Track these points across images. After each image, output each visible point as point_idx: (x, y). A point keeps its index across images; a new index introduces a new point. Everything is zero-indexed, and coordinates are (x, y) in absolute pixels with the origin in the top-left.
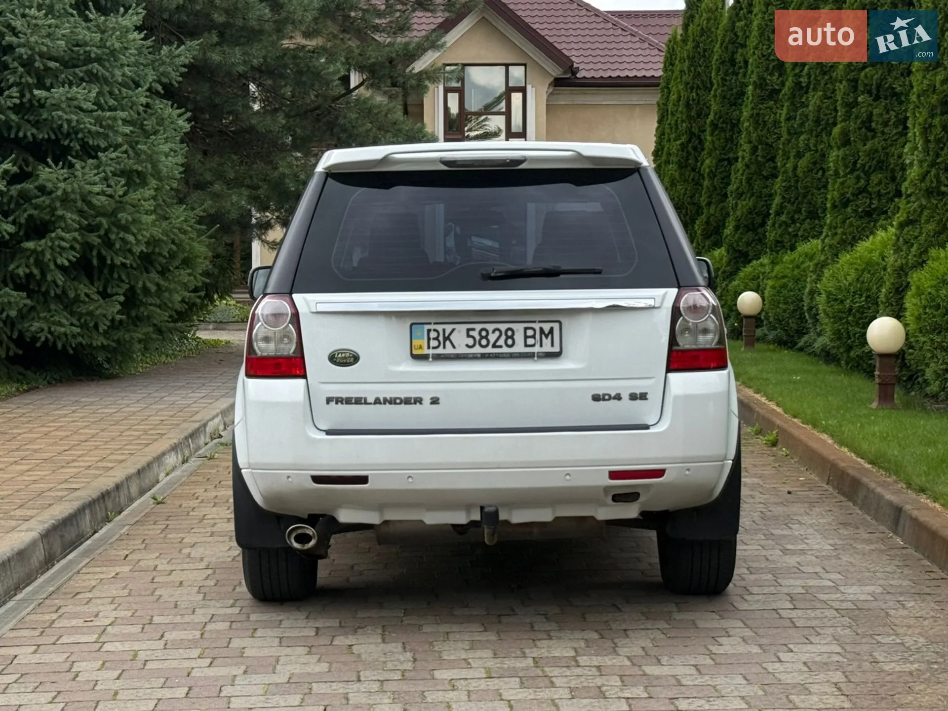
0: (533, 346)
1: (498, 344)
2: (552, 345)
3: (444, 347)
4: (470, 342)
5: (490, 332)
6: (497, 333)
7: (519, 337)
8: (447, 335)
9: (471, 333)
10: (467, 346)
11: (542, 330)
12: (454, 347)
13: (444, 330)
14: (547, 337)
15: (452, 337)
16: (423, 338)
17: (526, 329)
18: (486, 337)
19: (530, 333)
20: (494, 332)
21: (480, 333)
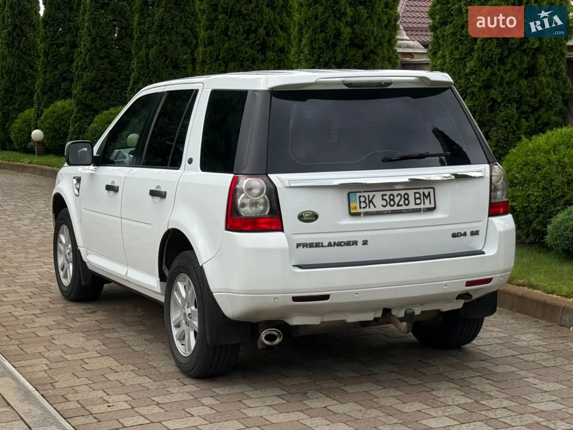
0: (420, 204)
1: (400, 204)
2: (430, 203)
3: (369, 207)
4: (384, 203)
5: (395, 196)
6: (399, 197)
7: (412, 199)
8: (370, 199)
9: (385, 197)
10: (383, 206)
11: (424, 193)
12: (375, 207)
13: (369, 196)
14: (427, 198)
15: (373, 201)
16: (356, 202)
17: (415, 193)
18: (393, 200)
19: (417, 196)
20: (397, 196)
21: (389, 198)
